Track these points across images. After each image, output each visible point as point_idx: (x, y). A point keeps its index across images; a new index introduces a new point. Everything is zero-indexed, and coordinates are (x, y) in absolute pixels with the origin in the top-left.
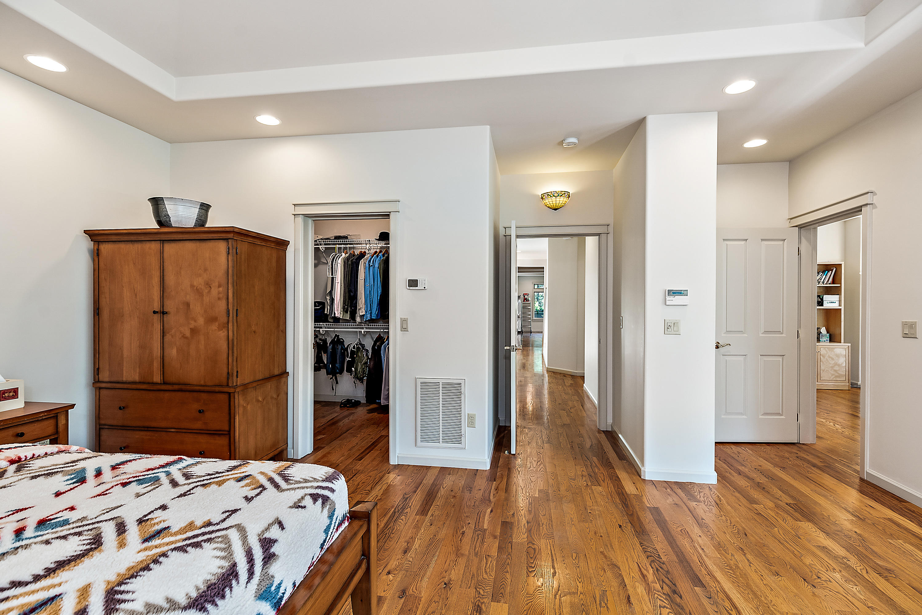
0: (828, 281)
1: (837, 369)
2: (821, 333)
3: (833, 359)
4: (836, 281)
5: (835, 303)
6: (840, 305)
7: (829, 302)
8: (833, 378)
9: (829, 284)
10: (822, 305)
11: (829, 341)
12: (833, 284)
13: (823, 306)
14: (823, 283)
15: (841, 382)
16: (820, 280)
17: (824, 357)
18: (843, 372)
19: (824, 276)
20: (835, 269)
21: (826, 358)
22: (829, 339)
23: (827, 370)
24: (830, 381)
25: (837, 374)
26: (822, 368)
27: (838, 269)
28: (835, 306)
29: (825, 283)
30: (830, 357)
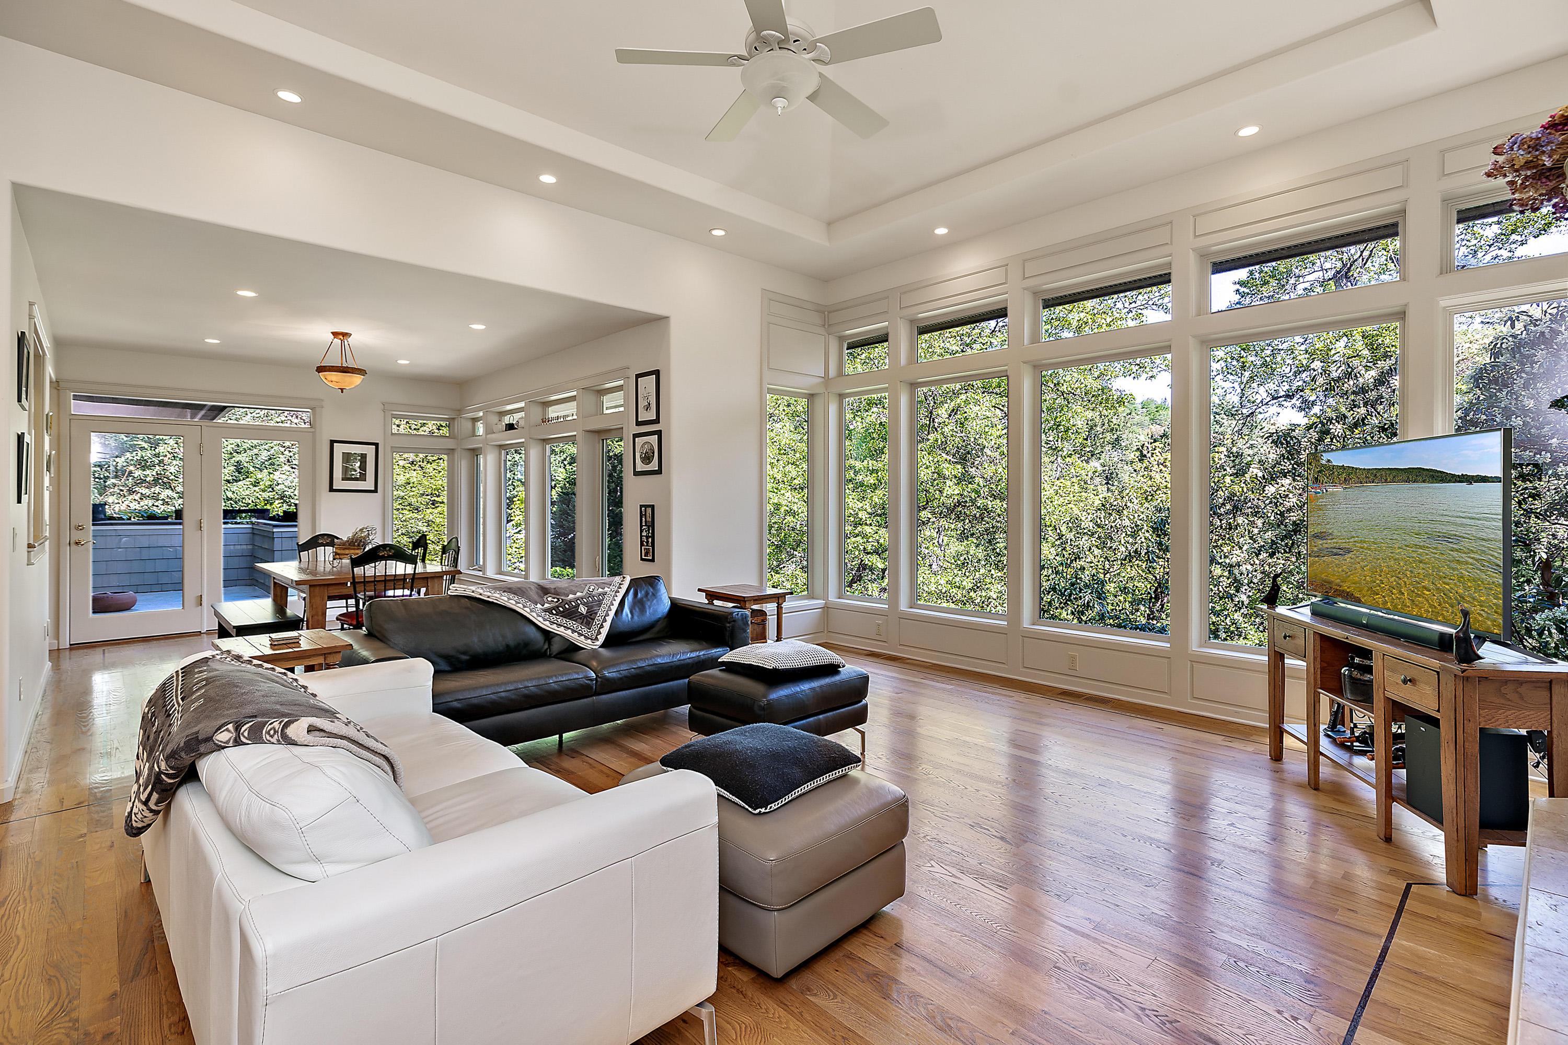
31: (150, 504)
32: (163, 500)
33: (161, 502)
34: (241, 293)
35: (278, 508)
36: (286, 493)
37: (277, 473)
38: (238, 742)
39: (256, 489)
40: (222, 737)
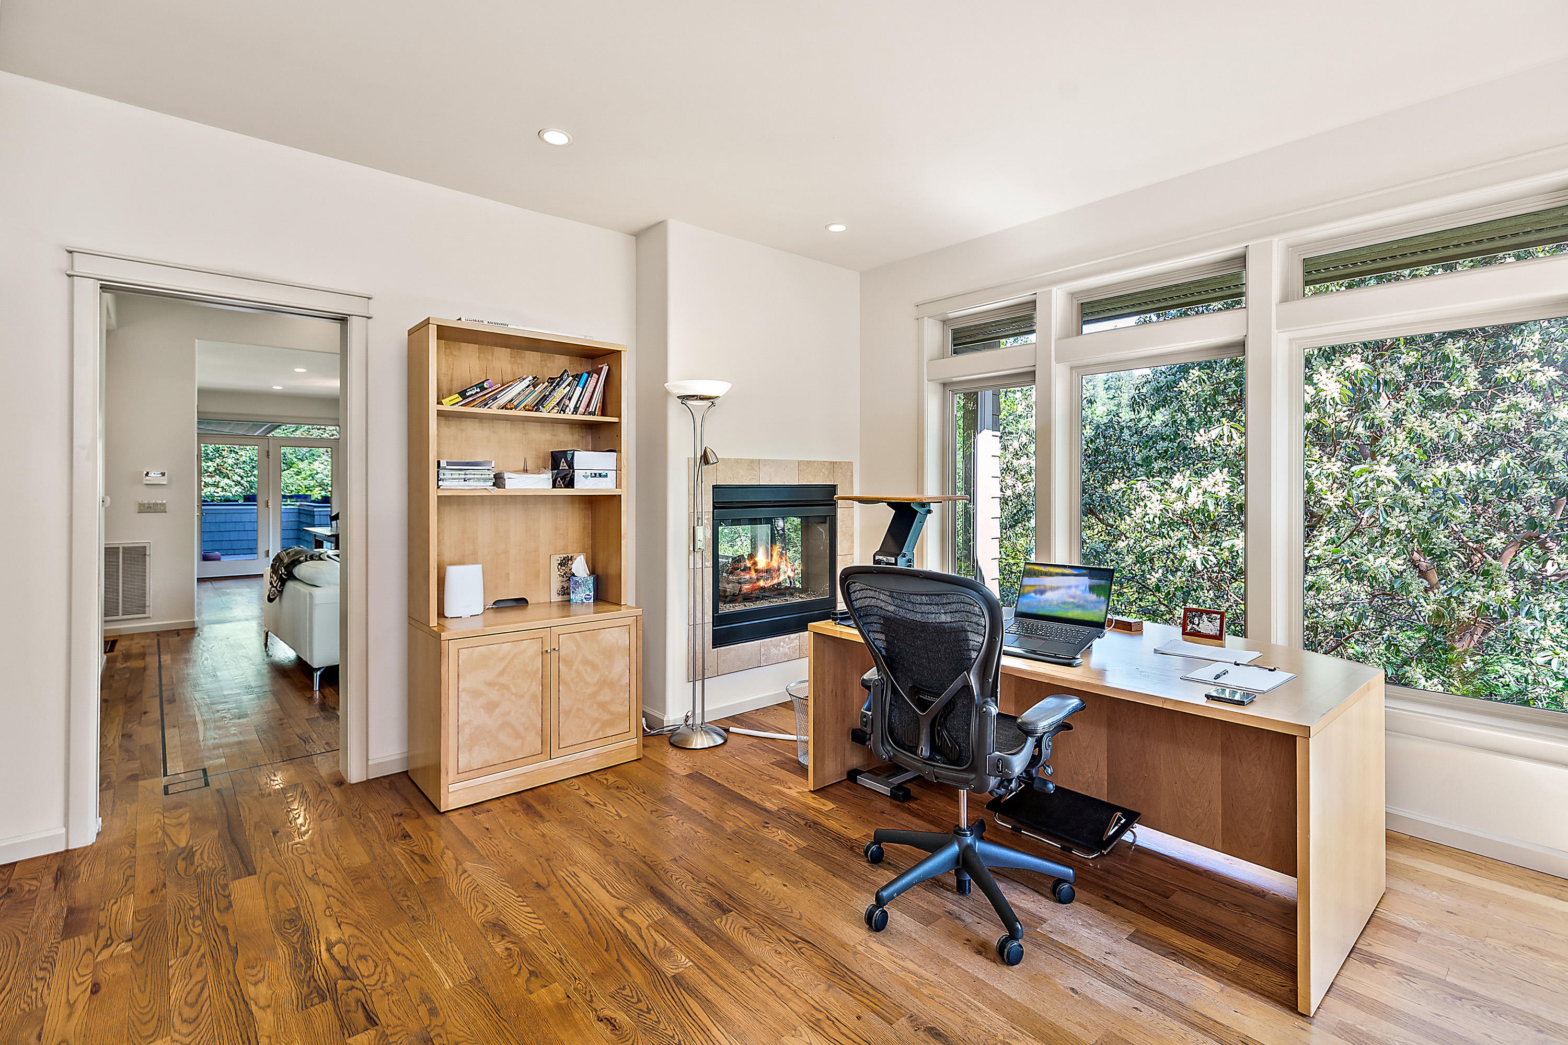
0: (588, 406)
1: (607, 699)
2: (573, 575)
3: (595, 667)
4: (609, 408)
5: (606, 476)
6: (618, 485)
7: (589, 472)
8: (597, 731)
9: (590, 414)
10: (570, 484)
11: (592, 600)
12: (603, 414)
13: (573, 487)
14: (576, 409)
15: (619, 738)
16: (567, 402)
17: (569, 664)
18: (622, 704)
19: (579, 389)
20: (606, 368)
21: (575, 667)
22: (592, 594)
23: (578, 709)
24: (588, 745)
25: (606, 717)
26: (565, 703)
27: (614, 369)
28: (605, 486)
29: (581, 410)
30: (586, 662)
31: (212, 491)
32: (223, 487)
33: (221, 489)
34: (297, 370)
35: (317, 494)
36: (324, 481)
37: (316, 463)
38: (306, 560)
39: (299, 477)
40: (302, 559)
